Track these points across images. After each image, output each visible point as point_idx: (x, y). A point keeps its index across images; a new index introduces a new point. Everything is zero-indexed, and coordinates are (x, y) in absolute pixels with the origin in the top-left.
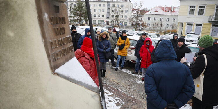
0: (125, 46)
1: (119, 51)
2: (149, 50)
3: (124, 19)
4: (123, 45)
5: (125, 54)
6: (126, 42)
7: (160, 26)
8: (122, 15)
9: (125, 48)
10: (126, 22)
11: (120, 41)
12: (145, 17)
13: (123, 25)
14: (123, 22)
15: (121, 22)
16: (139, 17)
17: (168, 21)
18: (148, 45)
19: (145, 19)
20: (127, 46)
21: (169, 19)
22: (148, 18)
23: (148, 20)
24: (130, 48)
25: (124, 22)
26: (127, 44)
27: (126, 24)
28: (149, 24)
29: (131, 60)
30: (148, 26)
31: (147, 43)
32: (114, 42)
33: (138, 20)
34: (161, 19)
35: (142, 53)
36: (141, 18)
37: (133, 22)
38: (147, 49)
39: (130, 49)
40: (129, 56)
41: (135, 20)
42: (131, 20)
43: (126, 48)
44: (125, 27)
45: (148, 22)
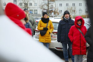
0: (48, 30)
1: (41, 37)
2: (81, 32)
3: (34, 7)
4: (46, 29)
5: (48, 40)
6: (49, 25)
7: (73, 11)
8: (31, 3)
9: (48, 32)
10: (37, 10)
11: (41, 24)
12: (56, 4)
13: (33, 13)
14: (32, 10)
15: (30, 10)
16: (50, 4)
17: (81, 6)
18: (80, 24)
19: (56, 5)
20: (50, 31)
21: (81, 4)
22: (60, 4)
23: (60, 6)
24: (53, 33)
25: (34, 10)
26: (51, 28)
27: (36, 12)
28: (61, 11)
29: (56, 48)
30: (60, 12)
31: (78, 23)
32: (33, 27)
33: (49, 7)
34: (73, 5)
35: (72, 35)
36: (52, 5)
37: (44, 9)
38: (79, 30)
39: (53, 35)
40: (53, 43)
41: (46, 7)
42: (42, 7)
43: (50, 33)
44: (36, 16)
45: (60, 8)
